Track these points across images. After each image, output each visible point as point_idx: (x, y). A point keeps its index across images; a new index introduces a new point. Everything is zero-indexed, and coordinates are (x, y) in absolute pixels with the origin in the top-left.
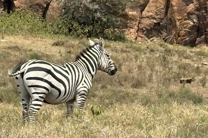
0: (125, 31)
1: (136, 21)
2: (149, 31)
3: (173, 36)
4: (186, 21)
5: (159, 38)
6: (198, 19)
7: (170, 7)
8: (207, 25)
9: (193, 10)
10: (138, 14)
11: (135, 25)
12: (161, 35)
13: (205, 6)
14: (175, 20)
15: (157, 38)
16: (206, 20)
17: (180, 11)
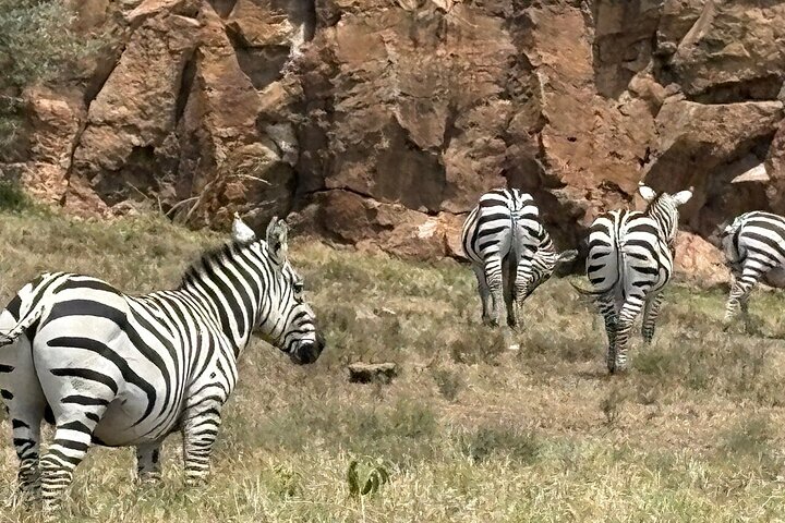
0: (22, 170)
1: (65, 137)
2: (113, 177)
3: (202, 200)
4: (251, 146)
5: (147, 204)
6: (295, 142)
7: (195, 90)
8: (329, 164)
9: (278, 107)
10: (73, 111)
11: (62, 149)
12: (155, 194)
13: (327, 94)
14: (210, 140)
15: (141, 205)
16: (327, 146)
17: (231, 107)
